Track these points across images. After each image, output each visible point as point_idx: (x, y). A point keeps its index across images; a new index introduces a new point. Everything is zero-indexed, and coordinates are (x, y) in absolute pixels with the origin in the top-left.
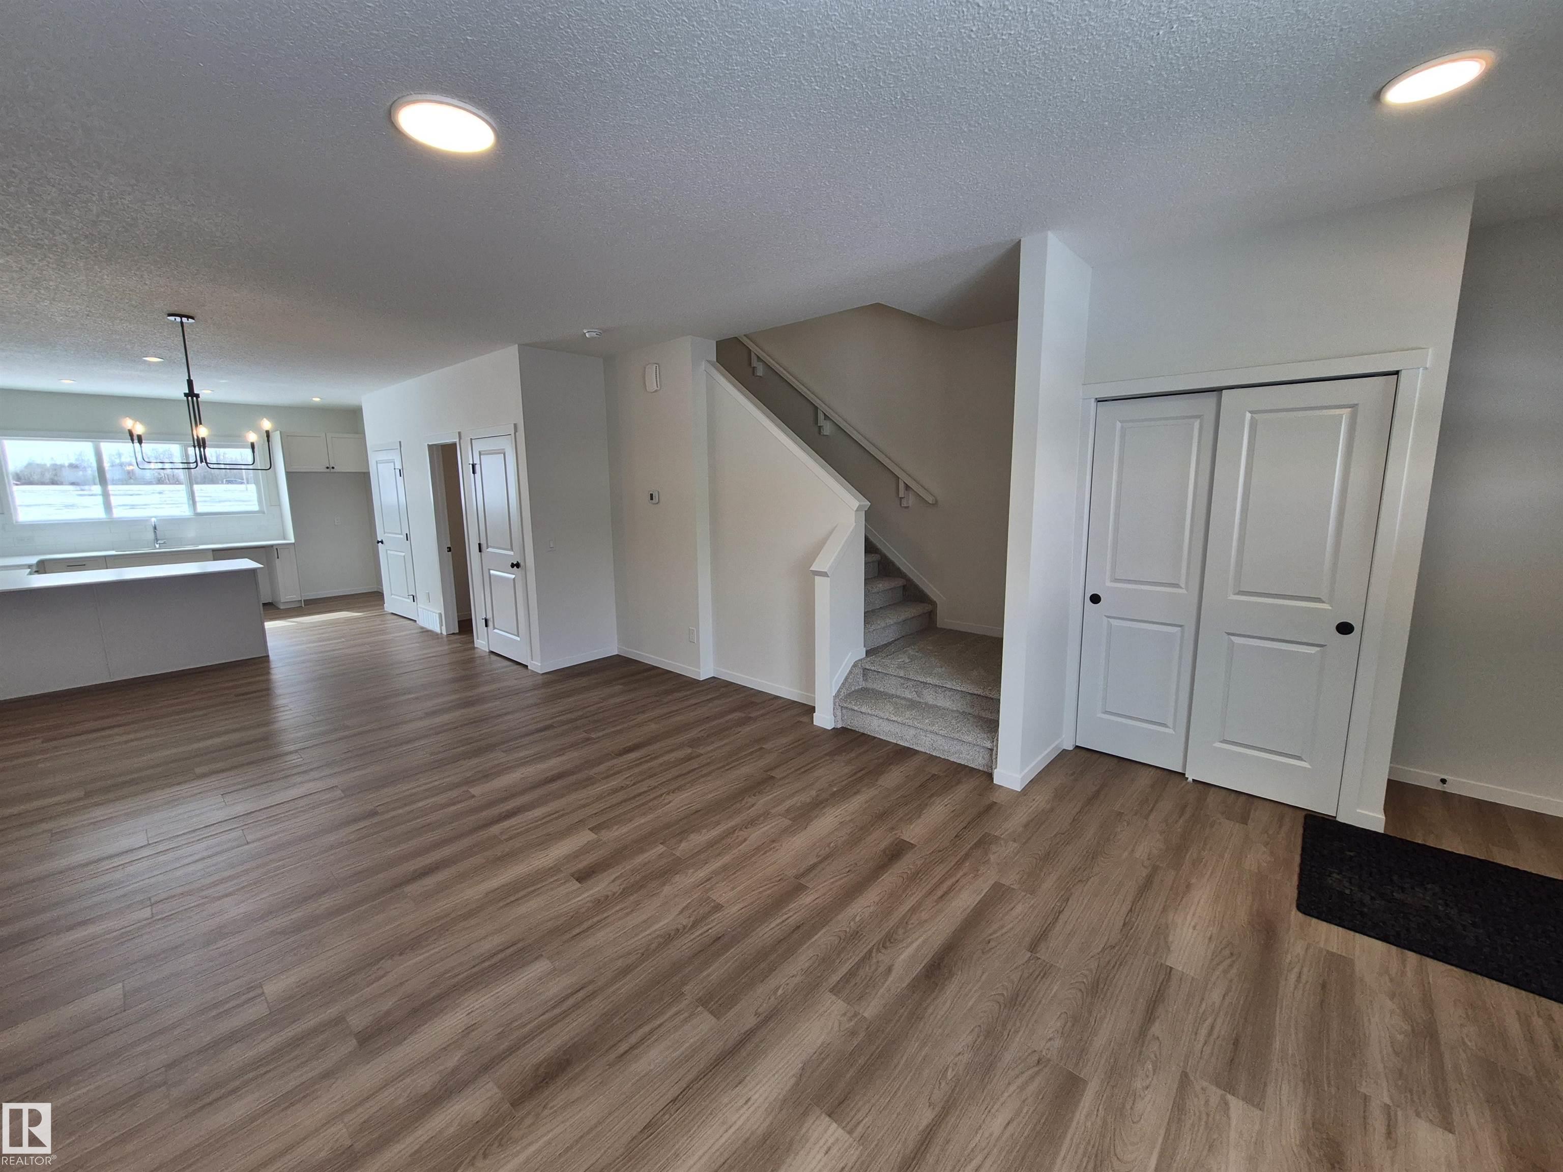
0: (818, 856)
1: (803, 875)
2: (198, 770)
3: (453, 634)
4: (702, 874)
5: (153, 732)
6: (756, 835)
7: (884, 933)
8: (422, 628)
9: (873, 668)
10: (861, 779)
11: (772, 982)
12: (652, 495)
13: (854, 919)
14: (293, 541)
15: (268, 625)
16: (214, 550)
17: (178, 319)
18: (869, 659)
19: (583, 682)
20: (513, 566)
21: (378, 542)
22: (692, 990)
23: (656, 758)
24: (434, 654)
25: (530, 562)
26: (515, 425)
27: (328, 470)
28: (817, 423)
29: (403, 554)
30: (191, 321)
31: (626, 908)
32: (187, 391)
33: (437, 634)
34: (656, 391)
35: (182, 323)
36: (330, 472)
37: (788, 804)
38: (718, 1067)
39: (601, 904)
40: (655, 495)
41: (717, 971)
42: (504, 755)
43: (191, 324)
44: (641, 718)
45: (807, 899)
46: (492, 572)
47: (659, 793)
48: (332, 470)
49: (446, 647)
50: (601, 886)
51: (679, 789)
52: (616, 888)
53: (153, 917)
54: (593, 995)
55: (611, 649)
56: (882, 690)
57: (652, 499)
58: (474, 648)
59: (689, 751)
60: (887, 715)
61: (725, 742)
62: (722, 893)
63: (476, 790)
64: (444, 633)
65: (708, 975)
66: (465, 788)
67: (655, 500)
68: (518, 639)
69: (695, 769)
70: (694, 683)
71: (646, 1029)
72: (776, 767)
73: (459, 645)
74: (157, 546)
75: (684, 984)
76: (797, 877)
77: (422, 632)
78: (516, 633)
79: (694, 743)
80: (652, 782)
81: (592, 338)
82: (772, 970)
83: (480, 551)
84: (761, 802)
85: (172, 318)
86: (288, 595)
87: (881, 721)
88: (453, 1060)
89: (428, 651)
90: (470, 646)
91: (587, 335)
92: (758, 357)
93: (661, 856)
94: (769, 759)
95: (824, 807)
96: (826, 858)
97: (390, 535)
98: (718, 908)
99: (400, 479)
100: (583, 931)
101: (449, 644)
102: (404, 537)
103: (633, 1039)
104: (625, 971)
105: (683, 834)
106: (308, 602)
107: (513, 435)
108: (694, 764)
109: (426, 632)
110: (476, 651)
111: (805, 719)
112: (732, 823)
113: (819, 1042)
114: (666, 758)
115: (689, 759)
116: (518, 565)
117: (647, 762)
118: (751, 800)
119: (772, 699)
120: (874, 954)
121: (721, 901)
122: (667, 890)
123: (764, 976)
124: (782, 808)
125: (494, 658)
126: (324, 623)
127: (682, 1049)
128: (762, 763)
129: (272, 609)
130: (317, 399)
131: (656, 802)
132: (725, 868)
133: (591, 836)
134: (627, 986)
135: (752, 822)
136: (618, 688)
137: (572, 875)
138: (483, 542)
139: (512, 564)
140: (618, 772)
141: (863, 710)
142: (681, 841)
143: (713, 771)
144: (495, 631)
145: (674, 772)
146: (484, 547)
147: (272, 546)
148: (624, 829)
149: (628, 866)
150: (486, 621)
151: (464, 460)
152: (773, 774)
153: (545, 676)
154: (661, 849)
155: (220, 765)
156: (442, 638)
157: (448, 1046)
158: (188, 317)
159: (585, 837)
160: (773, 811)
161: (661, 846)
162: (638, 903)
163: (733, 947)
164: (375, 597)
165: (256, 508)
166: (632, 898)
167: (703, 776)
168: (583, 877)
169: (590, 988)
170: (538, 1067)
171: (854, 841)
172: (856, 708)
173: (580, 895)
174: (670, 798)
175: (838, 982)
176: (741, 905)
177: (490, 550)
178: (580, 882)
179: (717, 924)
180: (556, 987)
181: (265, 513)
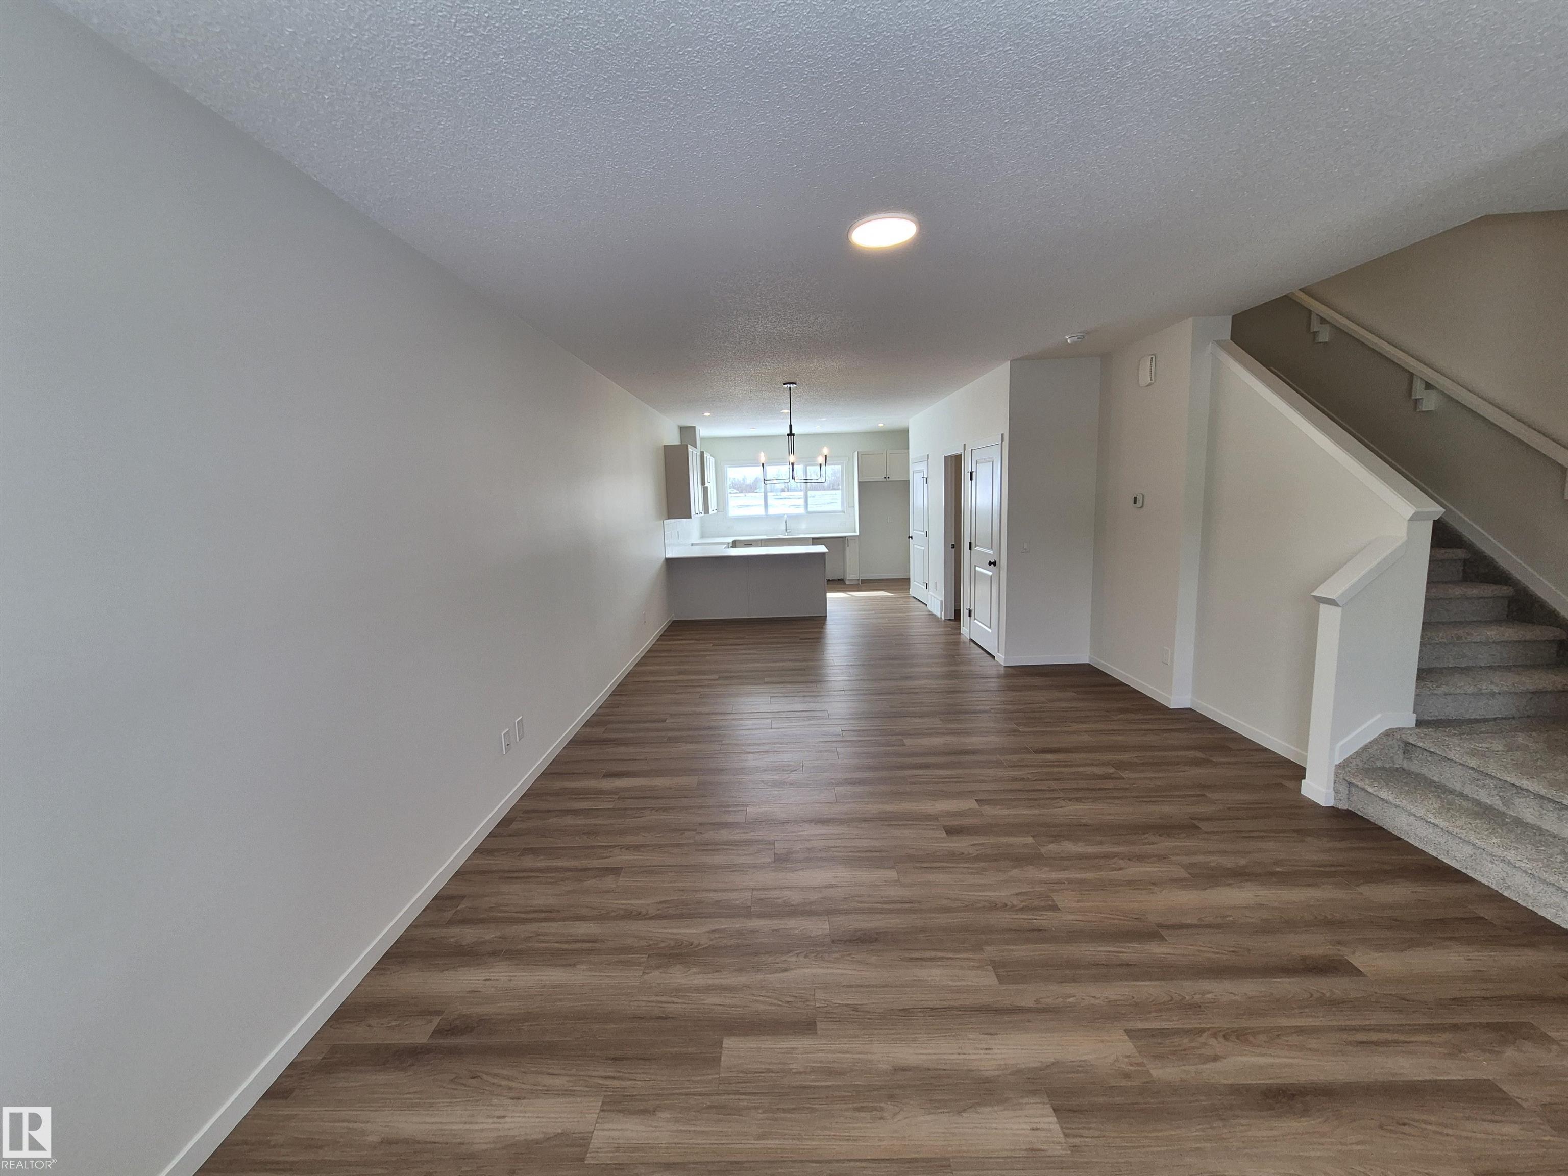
0: (1199, 919)
1: (1168, 927)
2: (767, 680)
3: (950, 620)
4: (1055, 876)
5: (755, 651)
6: (1136, 870)
7: (1236, 1026)
8: (930, 611)
9: (1420, 744)
10: (1328, 875)
11: (1069, 989)
12: (1135, 498)
13: (1203, 994)
14: (858, 534)
15: (830, 595)
16: (813, 539)
17: (788, 386)
18: (1418, 730)
19: (1038, 681)
20: (990, 563)
21: (909, 537)
22: (990, 951)
23: (1071, 766)
24: (927, 634)
25: (1004, 562)
26: (1002, 435)
27: (885, 480)
28: (1410, 395)
29: (923, 548)
30: (795, 385)
31: (972, 868)
32: (789, 433)
33: (938, 618)
34: (1150, 385)
35: (790, 388)
36: (887, 481)
37: (1201, 858)
38: (978, 1012)
39: (954, 857)
40: (1140, 499)
41: (1022, 951)
42: (941, 722)
43: (796, 387)
44: (1076, 727)
45: (1157, 949)
46: (977, 568)
47: (1056, 796)
48: (888, 480)
49: (942, 630)
50: (961, 844)
51: (1078, 800)
52: (972, 851)
53: (720, 750)
54: (914, 911)
55: (1083, 657)
56: (1436, 779)
57: (1135, 503)
58: (960, 634)
59: (1112, 770)
60: (1421, 812)
61: (1161, 775)
62: (1065, 900)
63: (907, 741)
64: (943, 618)
65: (1012, 950)
66: (900, 737)
67: (1139, 504)
68: (990, 631)
69: (1108, 789)
70: (1162, 709)
71: (940, 954)
72: (1207, 819)
73: (950, 629)
74: (786, 534)
75: (987, 943)
76: (1160, 926)
77: (930, 615)
78: (989, 626)
79: (1120, 765)
80: (1054, 785)
81: (1074, 344)
82: (1074, 980)
83: (970, 549)
84: (1165, 844)
85: (785, 386)
86: (852, 575)
87: (1412, 818)
88: (814, 896)
89: (926, 630)
90: (958, 632)
91: (1069, 341)
92: (1322, 318)
93: (1026, 845)
94: (1203, 809)
95: (1247, 881)
96: (1209, 926)
97: (917, 532)
98: (1054, 908)
99: (926, 485)
100: (931, 868)
101: (945, 628)
102: (924, 534)
103: (929, 954)
104: (946, 910)
105: (1057, 838)
106: (863, 581)
107: (1000, 445)
108: (1110, 784)
109: (932, 615)
110: (962, 636)
111: (1290, 784)
112: (1116, 849)
113: (1084, 1058)
114: (1081, 769)
115: (1106, 779)
116: (995, 563)
117: (1058, 766)
118: (1152, 838)
119: (1256, 750)
120: (1205, 1034)
121: (1060, 904)
122: (1015, 872)
123: (1063, 980)
124: (1186, 860)
125: (972, 644)
126: (870, 598)
127: (958, 983)
128: (1191, 809)
129: (839, 583)
130: (881, 425)
131: (1047, 802)
132: (1082, 882)
133: (974, 805)
134: (943, 919)
135: (1141, 858)
136: (1070, 694)
137: (944, 827)
138: (973, 542)
139: (990, 562)
140: (1027, 766)
141: (1384, 794)
142: (1052, 842)
143: (1126, 797)
144: (976, 621)
145: (1083, 784)
146: (973, 545)
147: (845, 537)
148: (1005, 812)
149: (993, 840)
150: (970, 611)
151: (967, 467)
152: (1200, 824)
153: (1009, 669)
154: (1030, 840)
155: (774, 679)
156: (941, 621)
157: (816, 888)
158: (793, 383)
159: (971, 804)
160: (1174, 858)
161: (1031, 838)
162: (984, 869)
163: (1051, 943)
164: (904, 583)
165: (840, 509)
166: (983, 864)
167: (1110, 798)
168: (951, 831)
169: (916, 906)
170: (856, 931)
171: (1266, 928)
172: (1370, 790)
173: (943, 843)
174: (1063, 803)
175: (1139, 1030)
176: (1080, 918)
177: (977, 548)
178: (947, 834)
179: (1044, 919)
180: (894, 892)
181: (845, 513)
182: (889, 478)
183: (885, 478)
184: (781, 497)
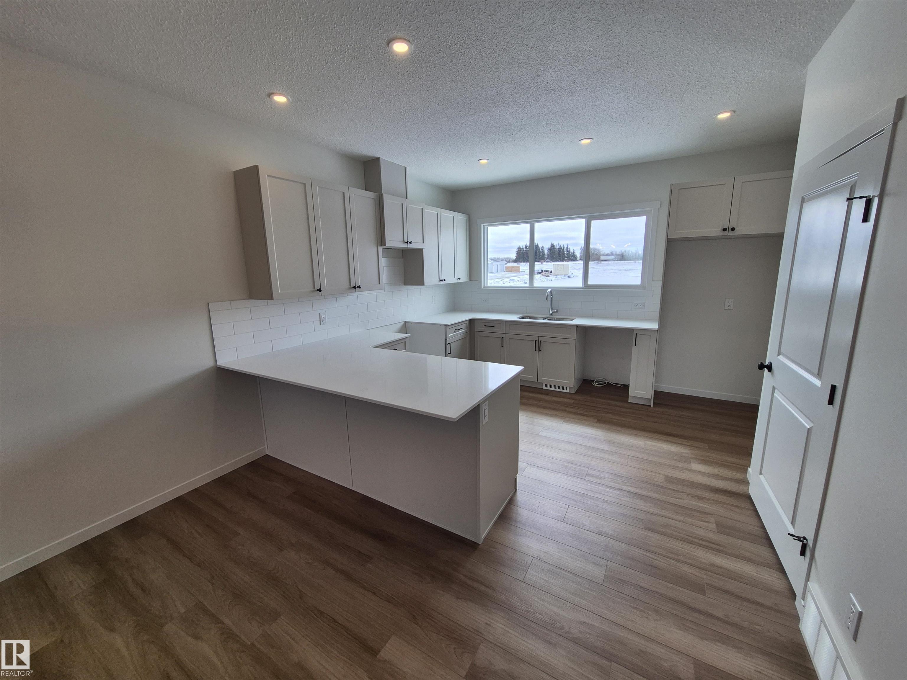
14: (657, 327)
27: (725, 233)
147: (633, 330)
165: (638, 282)
181: (645, 289)
182: (733, 229)
183: (725, 230)
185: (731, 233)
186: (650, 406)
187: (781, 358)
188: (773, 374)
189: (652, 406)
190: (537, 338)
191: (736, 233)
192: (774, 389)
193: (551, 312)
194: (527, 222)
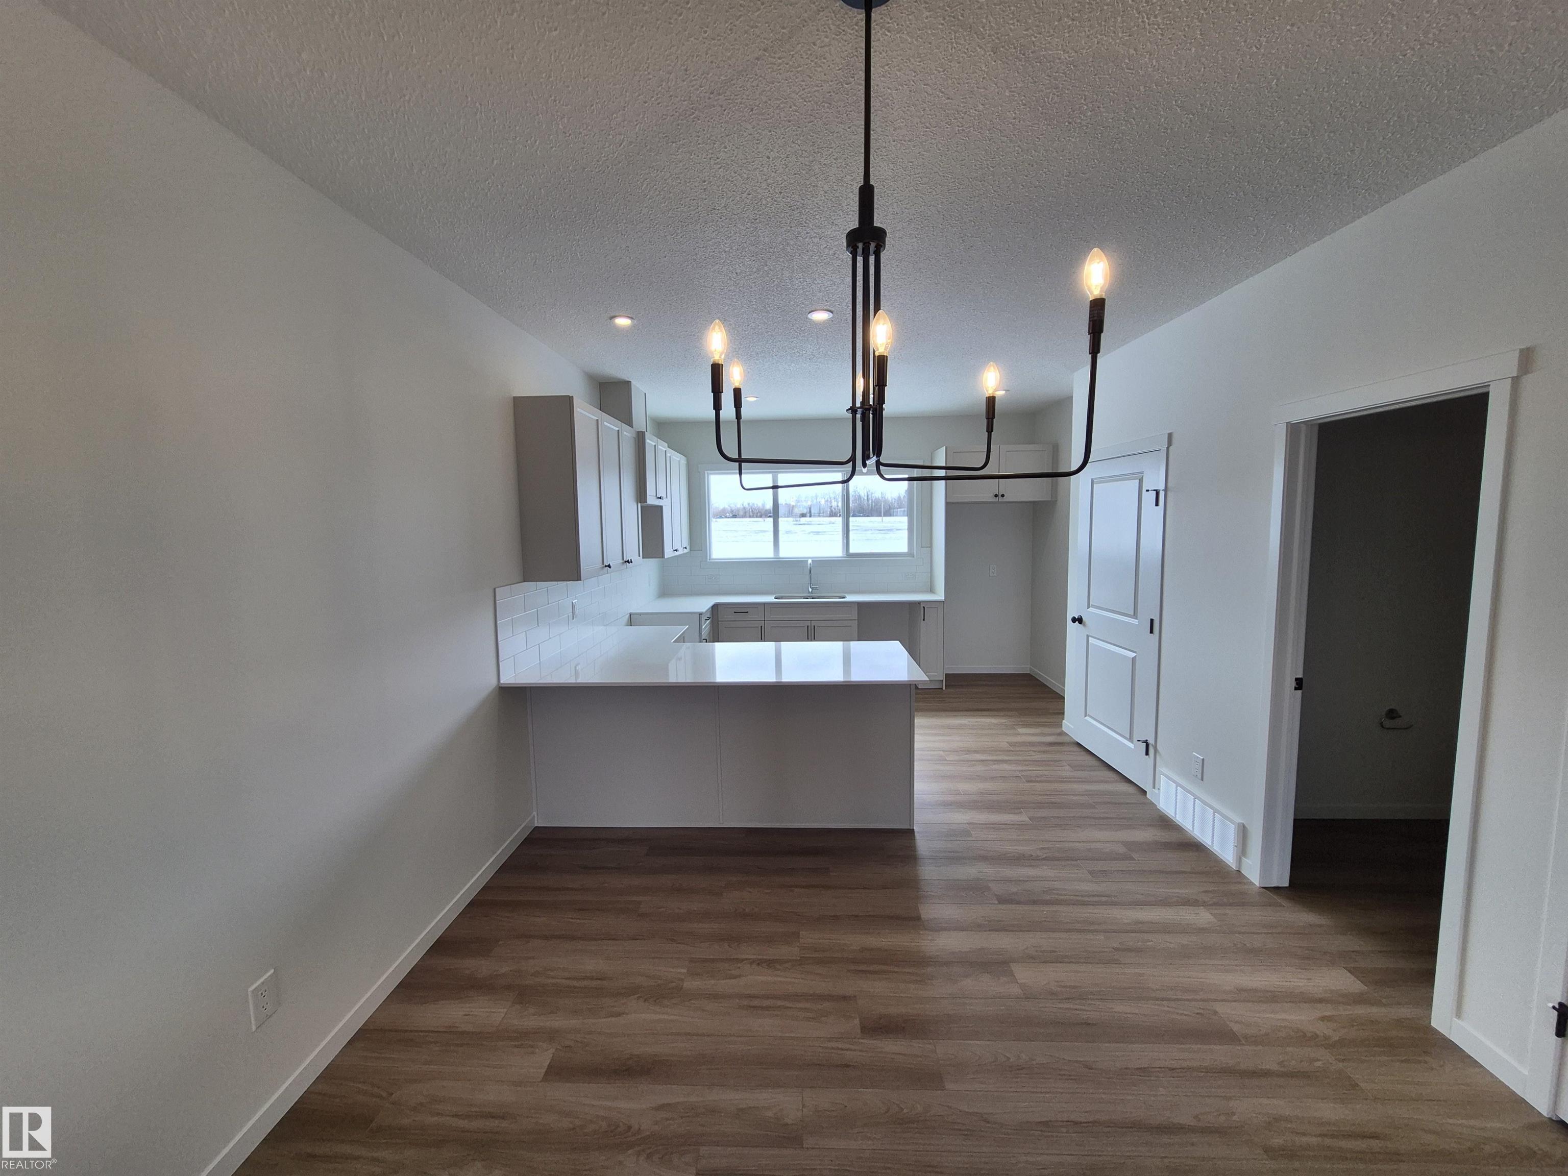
14: (940, 595)
27: (996, 499)
36: (998, 502)
74: (810, 592)
147: (919, 603)
181: (913, 557)
182: (1003, 496)
183: (996, 496)
184: (800, 523)
185: (1001, 499)
186: (942, 689)
187: (1091, 609)
188: (1085, 625)
189: (944, 689)
190: (809, 623)
191: (1005, 499)
192: (1088, 637)
193: (810, 590)
194: (770, 473)
